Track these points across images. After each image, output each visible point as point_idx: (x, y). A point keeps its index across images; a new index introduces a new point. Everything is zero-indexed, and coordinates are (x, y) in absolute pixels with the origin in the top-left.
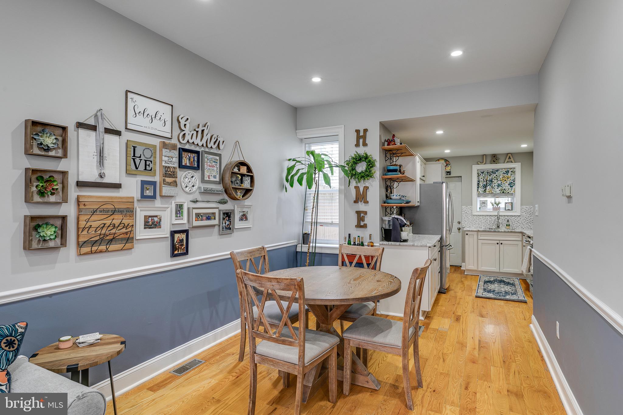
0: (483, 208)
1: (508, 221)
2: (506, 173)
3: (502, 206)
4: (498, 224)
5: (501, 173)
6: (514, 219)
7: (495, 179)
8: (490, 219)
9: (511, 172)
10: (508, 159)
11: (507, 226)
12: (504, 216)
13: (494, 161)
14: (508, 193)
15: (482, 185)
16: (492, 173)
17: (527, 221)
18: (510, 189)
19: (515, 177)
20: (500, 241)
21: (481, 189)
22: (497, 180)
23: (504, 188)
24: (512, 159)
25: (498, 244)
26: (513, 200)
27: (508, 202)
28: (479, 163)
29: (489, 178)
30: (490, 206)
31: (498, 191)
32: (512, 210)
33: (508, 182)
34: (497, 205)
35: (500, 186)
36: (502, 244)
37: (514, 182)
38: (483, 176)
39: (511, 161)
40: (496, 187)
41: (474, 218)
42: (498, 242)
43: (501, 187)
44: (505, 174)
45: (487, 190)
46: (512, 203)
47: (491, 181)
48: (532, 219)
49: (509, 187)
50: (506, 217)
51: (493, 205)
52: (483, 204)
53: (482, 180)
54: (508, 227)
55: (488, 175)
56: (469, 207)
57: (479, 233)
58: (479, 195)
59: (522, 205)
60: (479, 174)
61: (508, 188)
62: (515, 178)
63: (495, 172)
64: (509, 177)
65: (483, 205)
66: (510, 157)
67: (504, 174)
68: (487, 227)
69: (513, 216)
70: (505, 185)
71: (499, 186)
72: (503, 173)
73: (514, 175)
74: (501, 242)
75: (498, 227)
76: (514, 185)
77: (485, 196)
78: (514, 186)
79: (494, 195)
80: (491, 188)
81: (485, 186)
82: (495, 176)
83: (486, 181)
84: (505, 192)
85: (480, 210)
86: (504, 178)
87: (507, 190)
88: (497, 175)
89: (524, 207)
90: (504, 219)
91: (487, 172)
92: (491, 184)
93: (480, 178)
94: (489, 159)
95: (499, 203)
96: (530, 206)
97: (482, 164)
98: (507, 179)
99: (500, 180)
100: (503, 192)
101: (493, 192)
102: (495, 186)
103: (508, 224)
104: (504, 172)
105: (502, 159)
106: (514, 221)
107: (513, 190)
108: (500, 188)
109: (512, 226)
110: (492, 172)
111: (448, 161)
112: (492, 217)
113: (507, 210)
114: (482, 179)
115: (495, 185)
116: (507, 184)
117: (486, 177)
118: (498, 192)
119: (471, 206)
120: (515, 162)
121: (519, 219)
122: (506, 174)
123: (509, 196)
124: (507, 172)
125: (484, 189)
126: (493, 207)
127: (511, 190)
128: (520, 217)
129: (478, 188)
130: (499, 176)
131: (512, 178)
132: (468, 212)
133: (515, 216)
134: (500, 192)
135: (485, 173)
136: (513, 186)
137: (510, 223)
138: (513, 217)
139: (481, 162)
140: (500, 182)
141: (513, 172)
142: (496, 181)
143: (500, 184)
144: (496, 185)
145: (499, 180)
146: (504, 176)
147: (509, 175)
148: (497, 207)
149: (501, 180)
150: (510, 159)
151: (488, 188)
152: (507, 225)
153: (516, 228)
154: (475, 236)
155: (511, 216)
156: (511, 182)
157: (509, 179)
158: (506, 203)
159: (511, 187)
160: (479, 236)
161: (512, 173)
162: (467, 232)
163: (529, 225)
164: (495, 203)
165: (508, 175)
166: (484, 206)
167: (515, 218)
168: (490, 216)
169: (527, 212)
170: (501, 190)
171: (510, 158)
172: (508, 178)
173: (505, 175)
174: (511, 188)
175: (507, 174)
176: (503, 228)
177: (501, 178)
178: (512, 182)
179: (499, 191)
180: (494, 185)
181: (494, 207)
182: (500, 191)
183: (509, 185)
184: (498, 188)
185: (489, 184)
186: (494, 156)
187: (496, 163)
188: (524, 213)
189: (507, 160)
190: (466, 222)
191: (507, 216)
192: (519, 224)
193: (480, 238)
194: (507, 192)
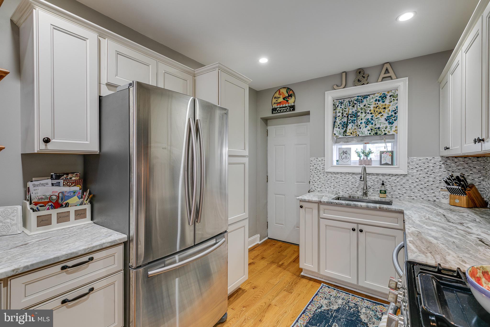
0: (344, 160)
1: (383, 184)
2: (380, 99)
3: (374, 157)
4: (365, 188)
5: (372, 100)
6: (395, 181)
7: (362, 112)
8: (353, 180)
9: (391, 96)
10: (385, 73)
11: (381, 193)
12: (377, 174)
13: (359, 81)
14: (385, 134)
15: (340, 123)
16: (356, 102)
17: (421, 186)
18: (389, 127)
19: (396, 105)
20: (360, 225)
21: (337, 129)
22: (366, 113)
23: (377, 126)
24: (391, 74)
25: (354, 230)
26: (395, 147)
27: (385, 150)
28: (335, 87)
29: (351, 110)
30: (354, 158)
31: (365, 131)
32: (392, 164)
33: (385, 115)
34: (367, 155)
35: (370, 122)
36: (361, 231)
37: (396, 115)
38: (341, 109)
39: (390, 77)
40: (364, 125)
41: (328, 176)
42: (355, 226)
43: (372, 124)
44: (379, 101)
45: (348, 131)
46: (392, 152)
47: (356, 115)
48: (432, 183)
49: (387, 125)
50: (381, 177)
51: (359, 156)
52: (344, 154)
53: (340, 114)
54: (382, 195)
55: (350, 106)
56: (320, 159)
57: (322, 207)
58: (337, 141)
59: (410, 154)
60: (336, 106)
61: (385, 126)
62: (397, 107)
63: (362, 100)
64: (386, 106)
65: (344, 156)
66: (387, 69)
67: (377, 102)
68: (347, 192)
69: (393, 175)
70: (380, 121)
71: (368, 122)
72: (376, 100)
73: (396, 101)
74: (361, 227)
75: (365, 194)
76: (395, 120)
77: (348, 142)
78: (395, 122)
79: (363, 139)
80: (356, 127)
81: (345, 125)
82: (362, 106)
83: (346, 116)
84: (379, 132)
85: (337, 164)
86: (377, 109)
87: (383, 130)
88: (365, 106)
89: (415, 159)
90: (377, 179)
91: (349, 102)
92: (354, 120)
93: (338, 111)
94: (351, 78)
95: (370, 153)
96: (427, 158)
97: (340, 88)
98: (382, 111)
99: (370, 113)
100: (376, 133)
101: (358, 133)
102: (361, 123)
103: (383, 189)
104: (378, 98)
105: (373, 75)
106: (395, 185)
107: (394, 129)
108: (369, 127)
109: (392, 193)
110: (357, 100)
111: (291, 90)
112: (356, 177)
113: (384, 164)
114: (340, 112)
115: (361, 121)
116: (383, 119)
117: (347, 110)
118: (367, 133)
119: (323, 158)
120: (397, 79)
121: (404, 181)
122: (381, 102)
123: (387, 140)
124: (383, 97)
125: (343, 129)
126: (360, 159)
127: (391, 130)
128: (407, 178)
129: (334, 128)
130: (368, 105)
131: (392, 108)
132: (318, 168)
133: (396, 175)
134: (370, 134)
135: (344, 103)
136: (393, 121)
137: (388, 187)
138: (394, 178)
139: (339, 84)
140: (369, 116)
141: (394, 97)
142: (364, 114)
143: (370, 120)
144: (363, 121)
145: (368, 113)
146: (377, 105)
147: (387, 102)
148: (367, 158)
149: (372, 111)
150: (389, 73)
151: (350, 126)
152: (381, 191)
153: (398, 196)
154: (315, 212)
155: (389, 175)
156: (390, 114)
157: (387, 110)
158: (382, 153)
159: (390, 123)
160: (321, 212)
161: (393, 99)
162: (302, 204)
163: (425, 192)
164: (363, 153)
165: (384, 104)
166: (346, 158)
167: (398, 180)
168: (353, 174)
169: (420, 168)
170: (372, 129)
171: (387, 71)
172: (385, 108)
173: (379, 103)
174: (391, 125)
175: (383, 102)
176: (375, 196)
177: (372, 109)
178: (392, 115)
179: (368, 130)
180: (359, 122)
181: (362, 159)
182: (370, 132)
183: (386, 120)
184: (366, 127)
185: (350, 121)
186: (360, 72)
187: (363, 84)
188: (415, 171)
189: (382, 75)
190: (316, 184)
191: (383, 175)
192: (404, 189)
193: (323, 215)
194: (383, 133)
